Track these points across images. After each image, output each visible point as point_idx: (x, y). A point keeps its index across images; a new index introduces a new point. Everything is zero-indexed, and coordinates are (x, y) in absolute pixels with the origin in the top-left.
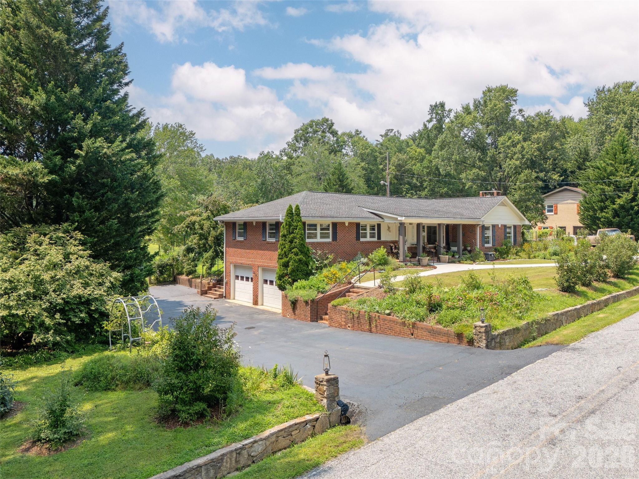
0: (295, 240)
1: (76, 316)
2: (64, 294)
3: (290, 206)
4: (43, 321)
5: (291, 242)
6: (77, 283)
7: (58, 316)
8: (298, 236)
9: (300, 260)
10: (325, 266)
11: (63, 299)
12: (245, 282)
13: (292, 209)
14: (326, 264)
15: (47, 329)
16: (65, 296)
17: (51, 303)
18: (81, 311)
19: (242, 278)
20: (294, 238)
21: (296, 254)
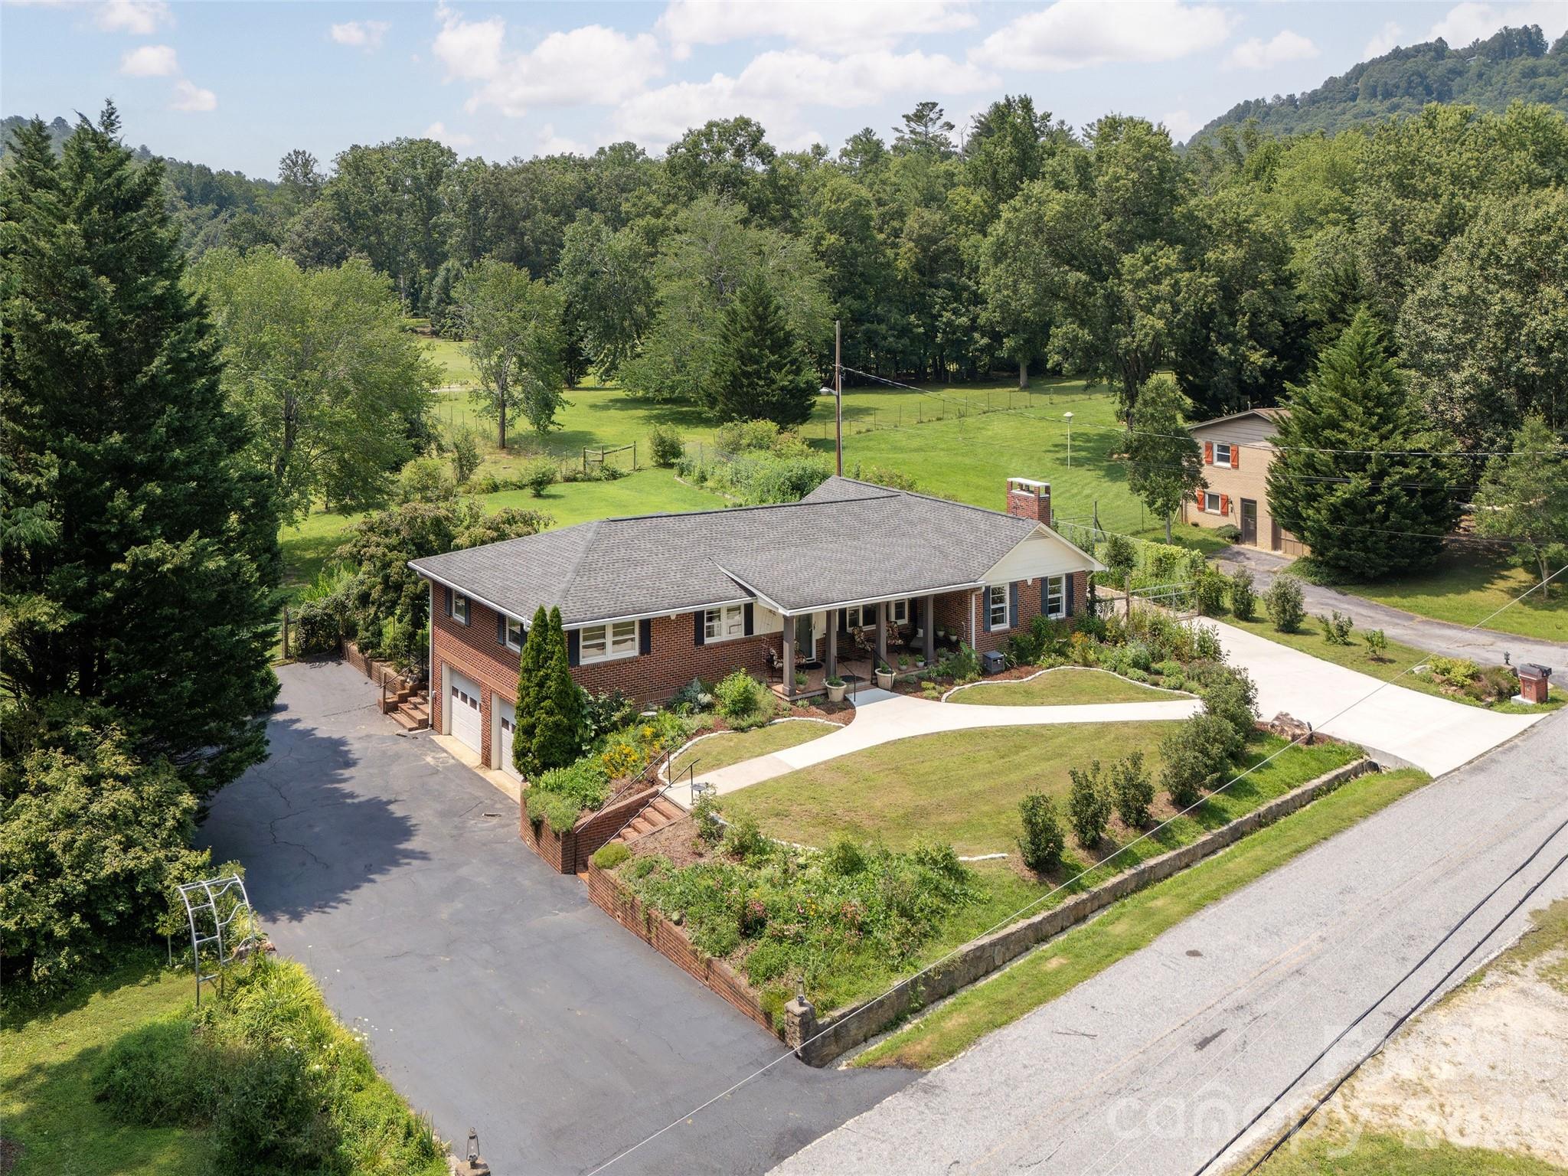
0: (549, 683)
1: (109, 910)
2: (88, 871)
3: (542, 611)
4: (52, 932)
5: (541, 685)
6: (112, 842)
7: (76, 918)
8: (554, 675)
9: (557, 725)
10: (614, 727)
11: (86, 882)
12: (467, 706)
13: (545, 615)
14: (615, 723)
15: (60, 944)
16: (88, 877)
17: (64, 892)
18: (118, 898)
19: (464, 697)
20: (547, 677)
21: (550, 713)
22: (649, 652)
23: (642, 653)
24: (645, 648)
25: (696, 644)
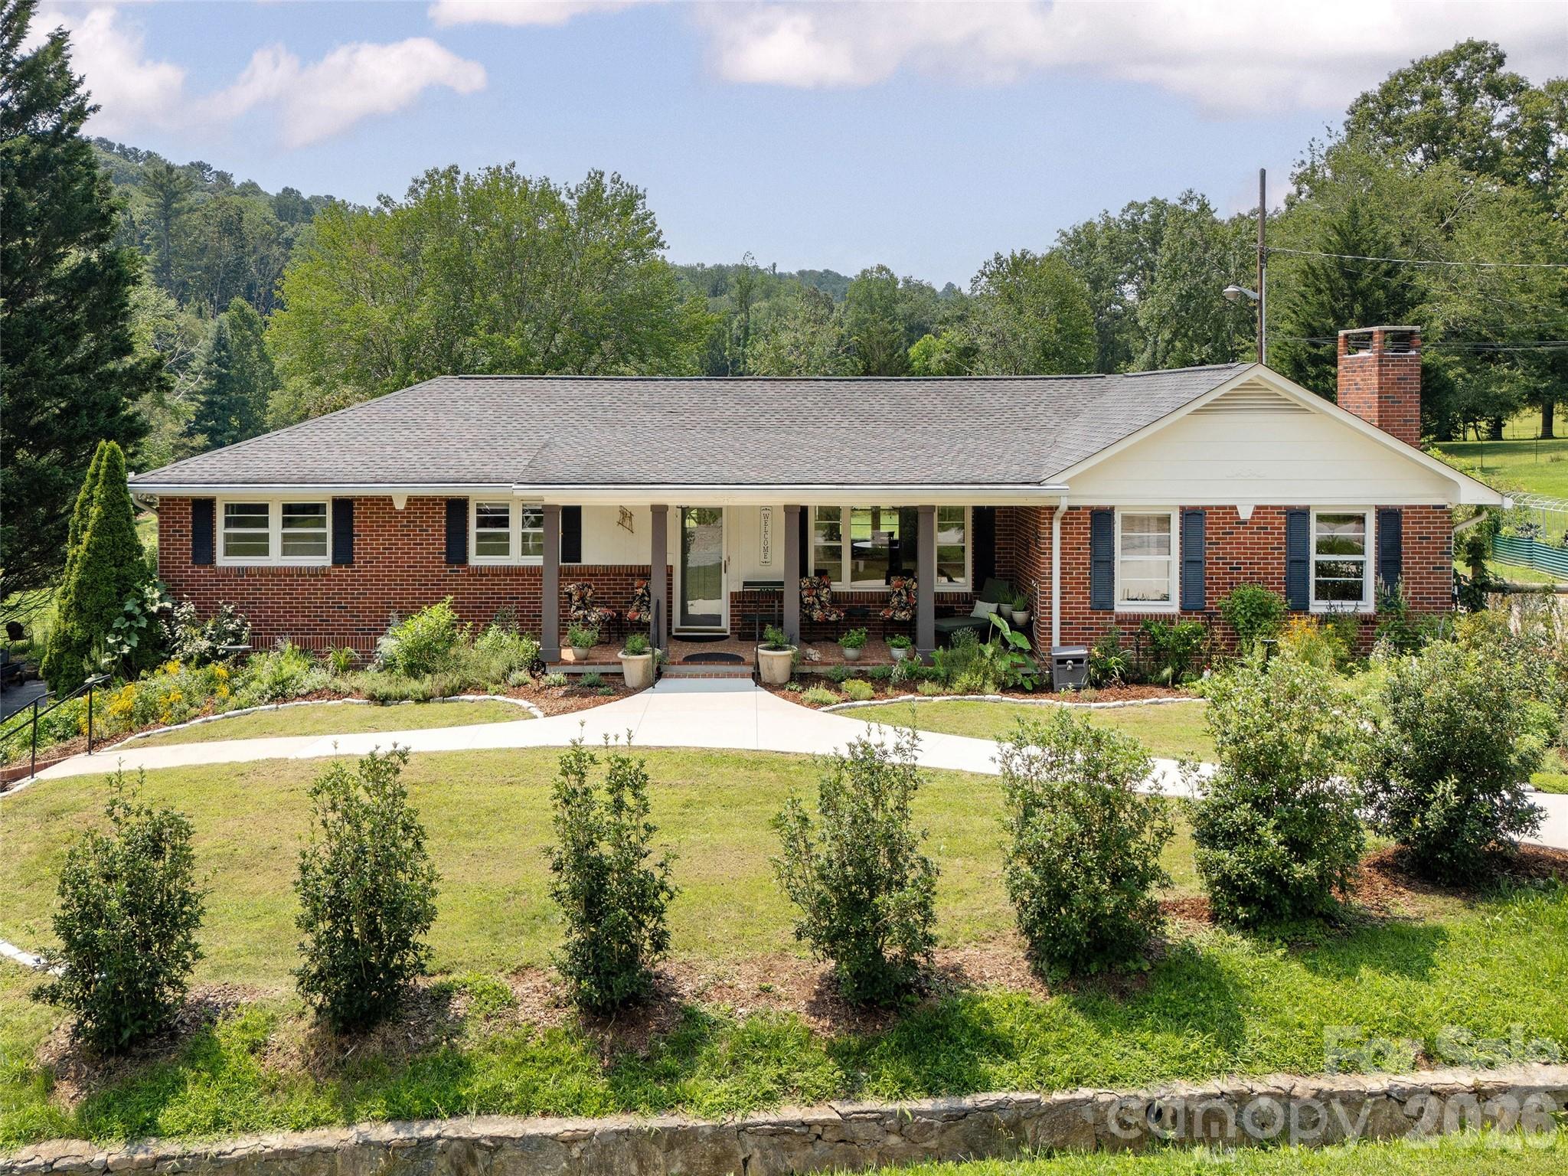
22: (350, 562)
23: (336, 562)
24: (343, 554)
25: (449, 562)
